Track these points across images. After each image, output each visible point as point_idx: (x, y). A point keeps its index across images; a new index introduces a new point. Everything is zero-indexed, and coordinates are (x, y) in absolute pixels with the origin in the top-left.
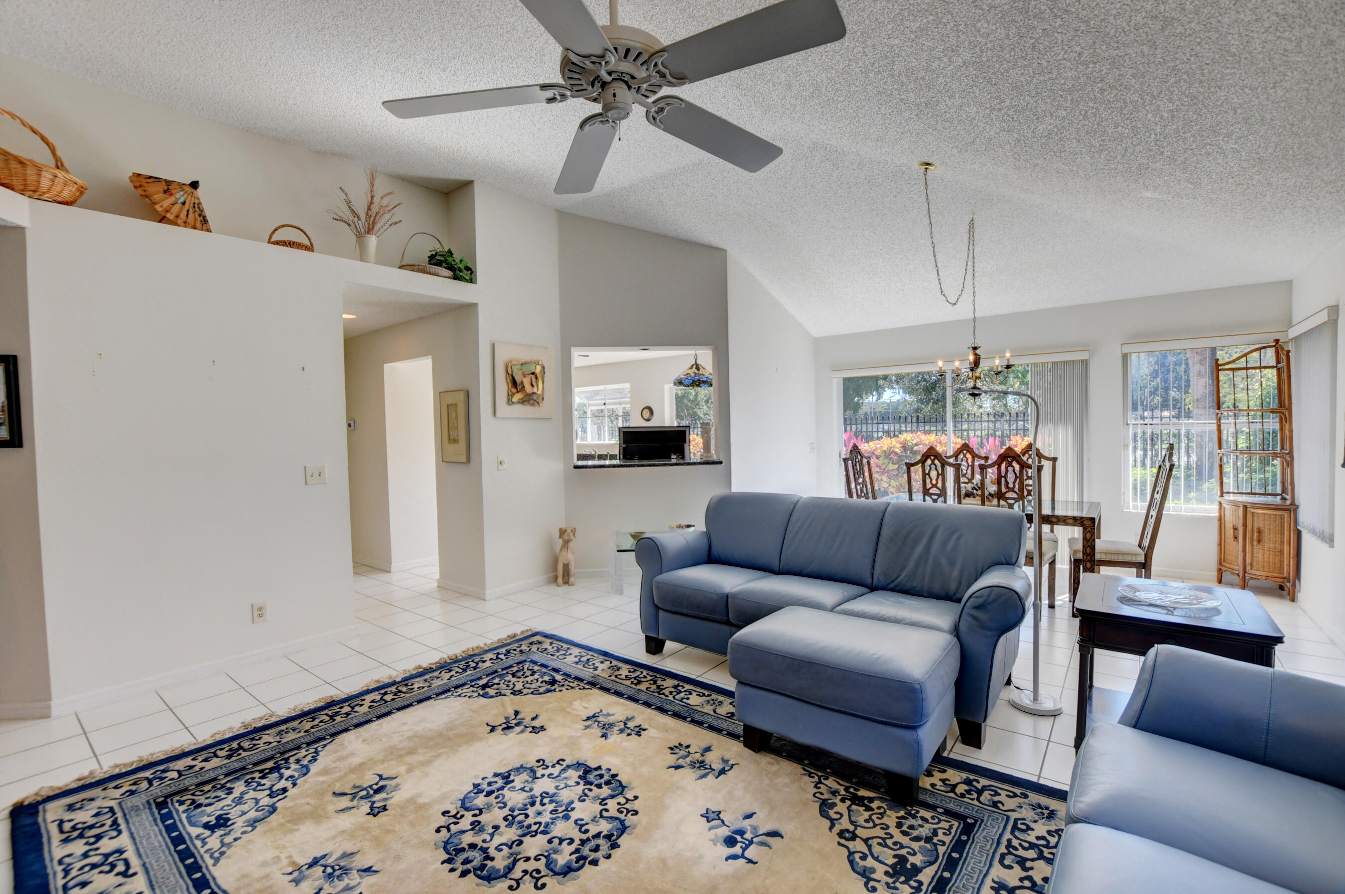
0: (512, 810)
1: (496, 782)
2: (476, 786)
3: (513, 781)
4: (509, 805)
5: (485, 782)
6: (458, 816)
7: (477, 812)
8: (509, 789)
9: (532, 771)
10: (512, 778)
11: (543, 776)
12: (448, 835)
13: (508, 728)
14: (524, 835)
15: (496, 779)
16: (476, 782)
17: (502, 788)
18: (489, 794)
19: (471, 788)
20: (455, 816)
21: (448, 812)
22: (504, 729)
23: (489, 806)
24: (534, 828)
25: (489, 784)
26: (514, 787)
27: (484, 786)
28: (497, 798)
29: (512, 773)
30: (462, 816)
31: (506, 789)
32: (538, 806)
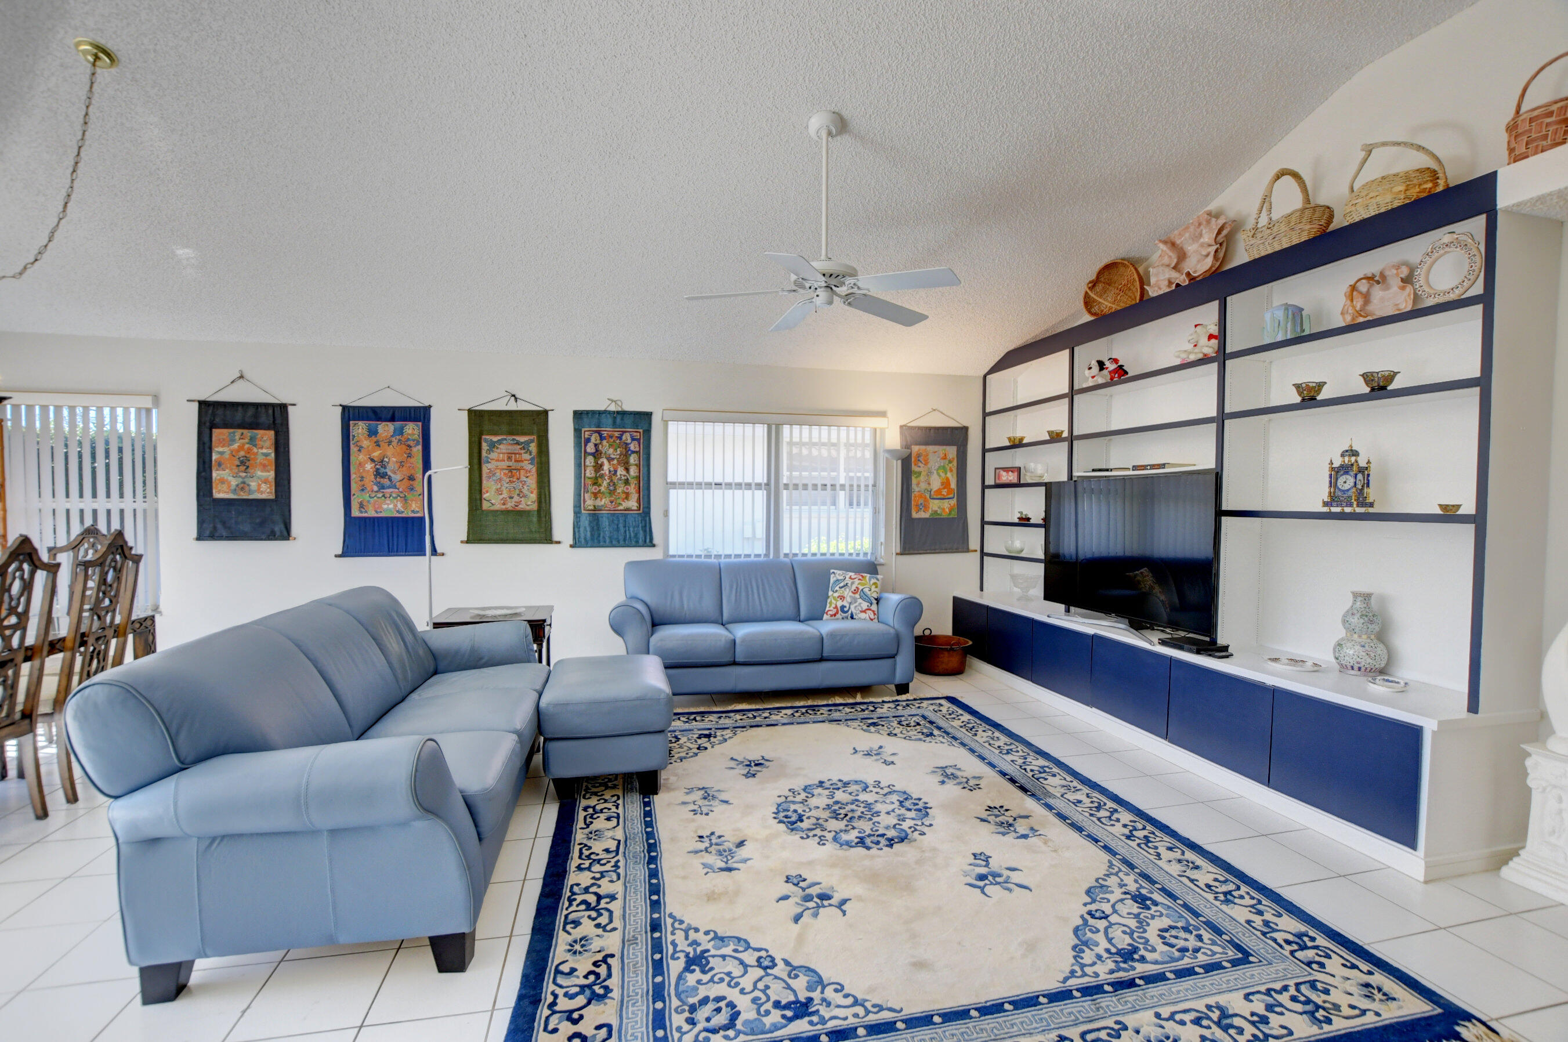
0: (870, 819)
1: (872, 842)
2: (891, 846)
3: (857, 838)
4: (871, 822)
5: (881, 845)
6: (913, 829)
7: (897, 826)
8: (865, 832)
9: (835, 839)
10: (857, 840)
11: (830, 832)
12: (924, 820)
13: (824, 897)
14: (871, 804)
15: (870, 845)
16: (888, 849)
17: (869, 836)
18: (883, 835)
19: (895, 846)
20: (916, 830)
21: (920, 834)
22: (829, 898)
23: (887, 828)
24: (862, 805)
25: (878, 843)
26: (859, 832)
27: (883, 841)
28: (877, 830)
29: (853, 844)
30: (910, 828)
31: (867, 833)
32: (850, 815)
